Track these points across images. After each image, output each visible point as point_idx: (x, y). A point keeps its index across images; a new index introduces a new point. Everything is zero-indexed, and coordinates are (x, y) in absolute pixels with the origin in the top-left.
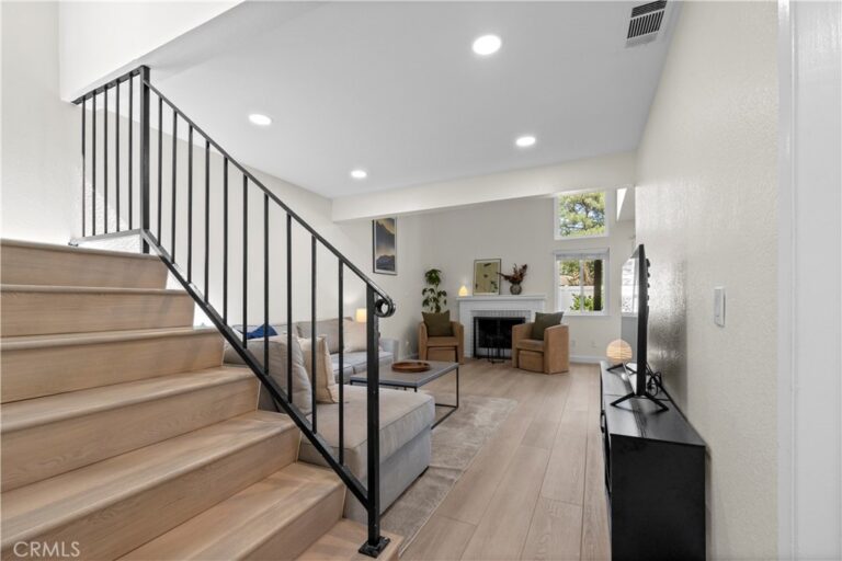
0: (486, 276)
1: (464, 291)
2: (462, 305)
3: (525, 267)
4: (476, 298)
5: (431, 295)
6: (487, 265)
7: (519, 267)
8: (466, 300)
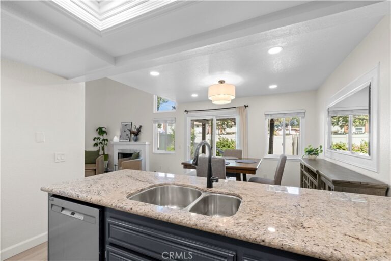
0: (125, 131)
1: (116, 139)
2: (115, 146)
3: (141, 127)
4: (120, 143)
5: (99, 141)
6: (126, 125)
7: (138, 127)
8: (116, 144)
